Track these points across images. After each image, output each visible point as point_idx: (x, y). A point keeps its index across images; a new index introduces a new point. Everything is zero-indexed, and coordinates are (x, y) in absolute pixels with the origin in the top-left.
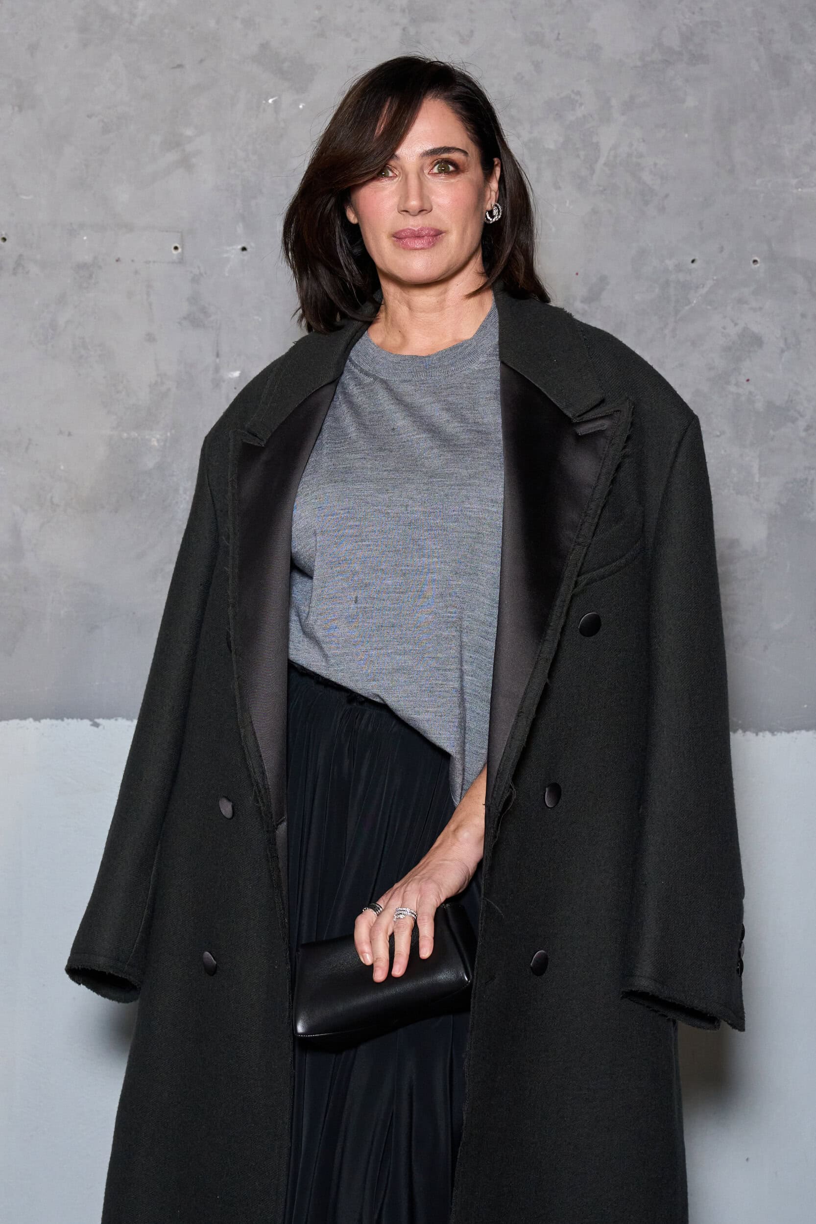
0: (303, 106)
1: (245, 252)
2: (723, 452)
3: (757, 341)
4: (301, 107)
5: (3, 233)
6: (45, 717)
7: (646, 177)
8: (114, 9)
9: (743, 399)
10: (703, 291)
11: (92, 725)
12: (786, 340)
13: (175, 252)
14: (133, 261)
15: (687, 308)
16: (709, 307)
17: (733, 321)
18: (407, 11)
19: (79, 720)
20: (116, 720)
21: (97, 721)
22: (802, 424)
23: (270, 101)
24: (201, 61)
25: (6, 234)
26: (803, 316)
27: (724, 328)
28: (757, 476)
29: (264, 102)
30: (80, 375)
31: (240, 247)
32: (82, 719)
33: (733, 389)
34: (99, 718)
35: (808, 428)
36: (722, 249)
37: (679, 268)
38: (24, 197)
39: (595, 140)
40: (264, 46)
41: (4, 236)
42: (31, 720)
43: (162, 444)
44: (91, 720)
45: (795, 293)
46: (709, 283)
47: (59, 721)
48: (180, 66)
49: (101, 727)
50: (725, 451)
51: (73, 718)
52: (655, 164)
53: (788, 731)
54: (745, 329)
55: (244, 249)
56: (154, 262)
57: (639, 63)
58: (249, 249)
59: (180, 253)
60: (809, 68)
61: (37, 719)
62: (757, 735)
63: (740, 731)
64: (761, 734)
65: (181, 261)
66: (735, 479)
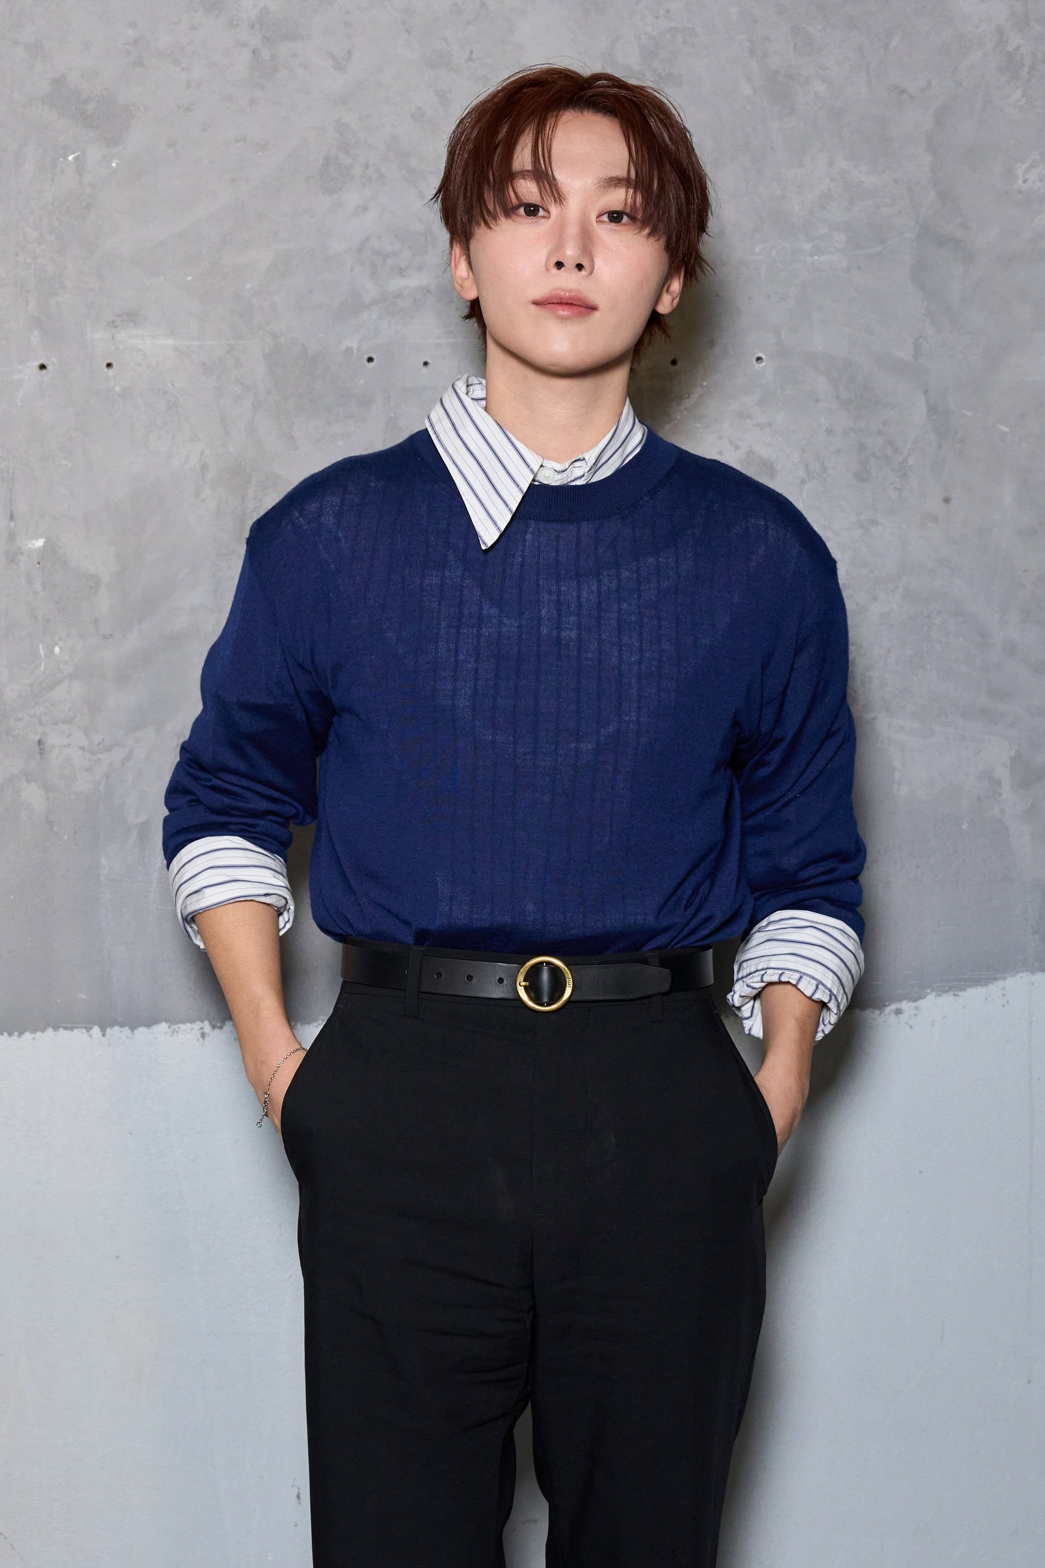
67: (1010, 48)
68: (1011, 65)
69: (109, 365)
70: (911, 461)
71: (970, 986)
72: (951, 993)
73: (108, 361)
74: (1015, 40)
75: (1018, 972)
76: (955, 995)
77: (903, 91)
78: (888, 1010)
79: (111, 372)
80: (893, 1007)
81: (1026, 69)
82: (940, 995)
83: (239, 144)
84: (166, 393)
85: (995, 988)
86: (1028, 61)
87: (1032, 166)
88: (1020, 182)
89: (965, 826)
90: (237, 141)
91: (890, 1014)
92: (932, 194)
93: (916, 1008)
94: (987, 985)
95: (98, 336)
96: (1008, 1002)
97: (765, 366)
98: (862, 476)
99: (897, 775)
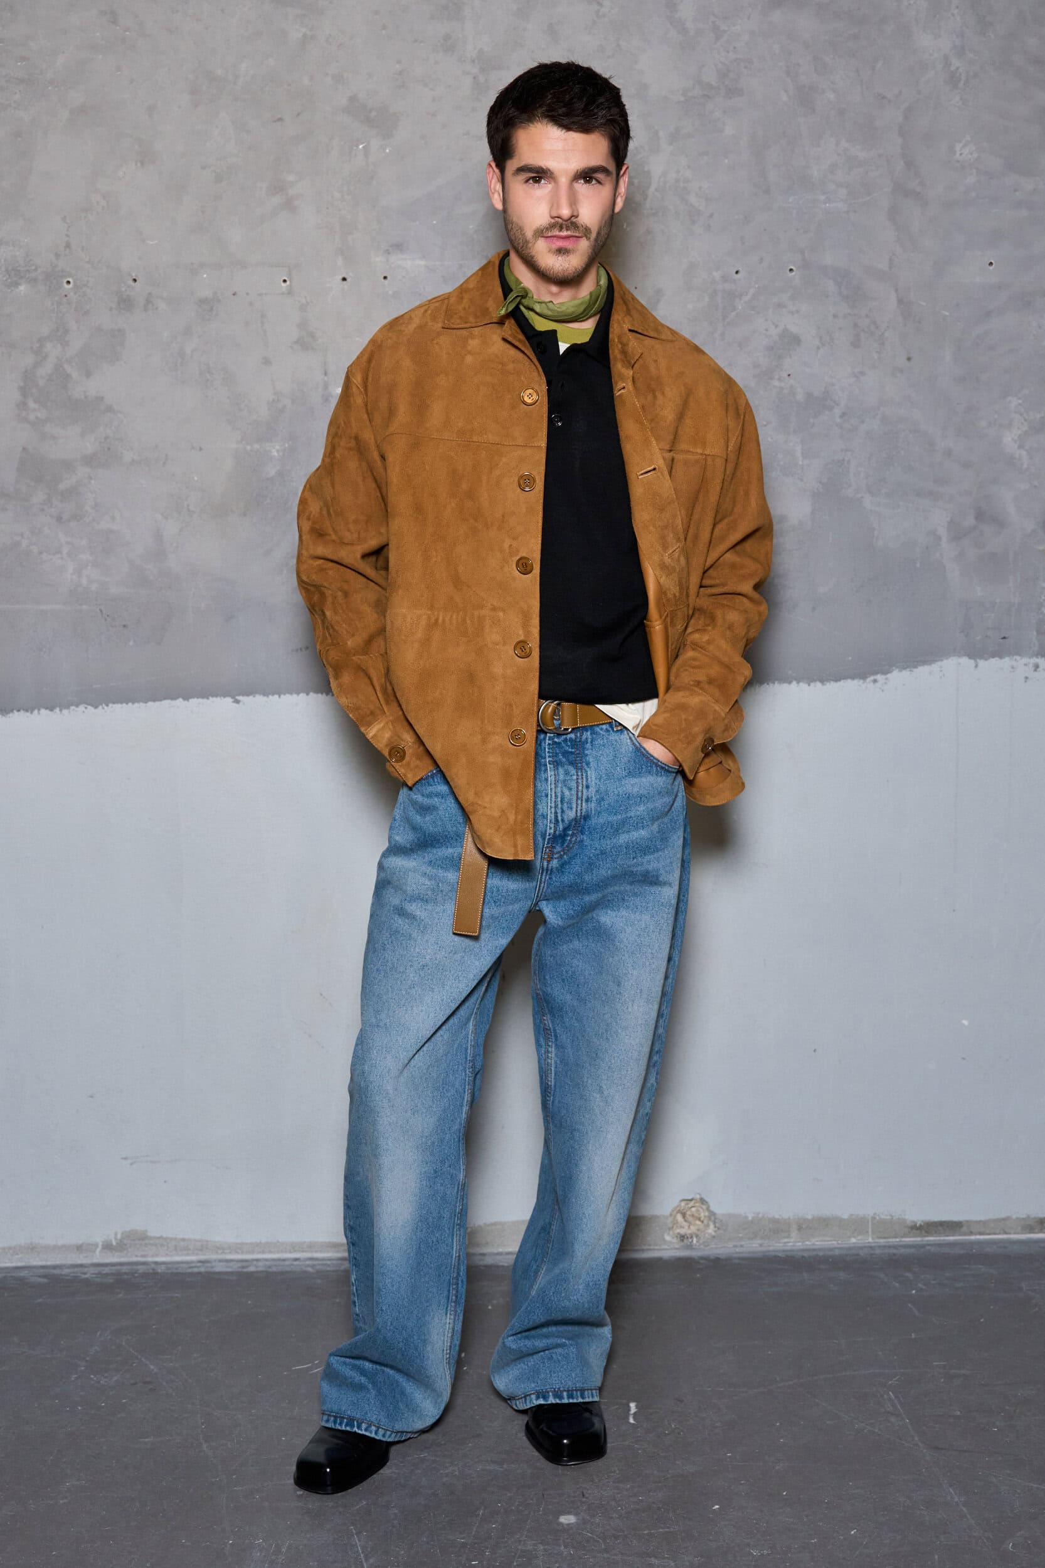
0: (389, 150)
1: (345, 282)
2: (770, 440)
3: (796, 340)
4: (387, 151)
5: (134, 275)
6: (193, 697)
7: (693, 199)
8: (219, 72)
9: (786, 391)
10: (747, 298)
11: (234, 702)
12: (821, 338)
13: (283, 285)
14: (248, 294)
15: (734, 313)
16: (752, 312)
17: (773, 324)
18: (476, 61)
19: (222, 698)
20: (254, 697)
21: (238, 698)
22: (837, 411)
23: (361, 147)
24: (298, 114)
25: (136, 276)
26: (835, 316)
27: (767, 330)
28: (801, 459)
29: (355, 148)
30: (207, 396)
31: (341, 277)
32: (224, 697)
33: (776, 383)
34: (239, 695)
35: (841, 417)
36: (761, 260)
37: (725, 279)
38: (151, 243)
39: (646, 169)
40: (353, 99)
41: (134, 278)
42: (181, 700)
43: (281, 454)
44: (233, 697)
45: (827, 296)
46: (752, 291)
47: (205, 700)
48: (280, 119)
49: (241, 703)
50: (772, 438)
51: (217, 696)
52: (700, 188)
53: (837, 680)
54: (785, 330)
55: (344, 279)
56: (266, 294)
57: (682, 99)
58: (348, 280)
59: (287, 286)
60: (831, 96)
61: (186, 698)
62: (809, 685)
63: (794, 683)
64: (812, 684)
65: (290, 292)
66: (782, 463)
67: (952, 69)
68: (953, 79)
69: (385, 278)
70: (886, 335)
71: (920, 665)
72: (908, 670)
73: (385, 275)
74: (956, 63)
75: (950, 656)
76: (910, 671)
77: (884, 97)
78: (868, 680)
79: (386, 282)
80: (872, 678)
81: (962, 82)
82: (900, 671)
83: (465, 137)
84: (420, 294)
85: (935, 667)
86: (963, 78)
87: (965, 146)
88: (958, 155)
89: (918, 565)
90: (464, 134)
91: (869, 682)
92: (902, 163)
93: (886, 679)
94: (930, 664)
95: (378, 260)
96: (944, 675)
97: (795, 275)
98: (856, 344)
99: (876, 533)
